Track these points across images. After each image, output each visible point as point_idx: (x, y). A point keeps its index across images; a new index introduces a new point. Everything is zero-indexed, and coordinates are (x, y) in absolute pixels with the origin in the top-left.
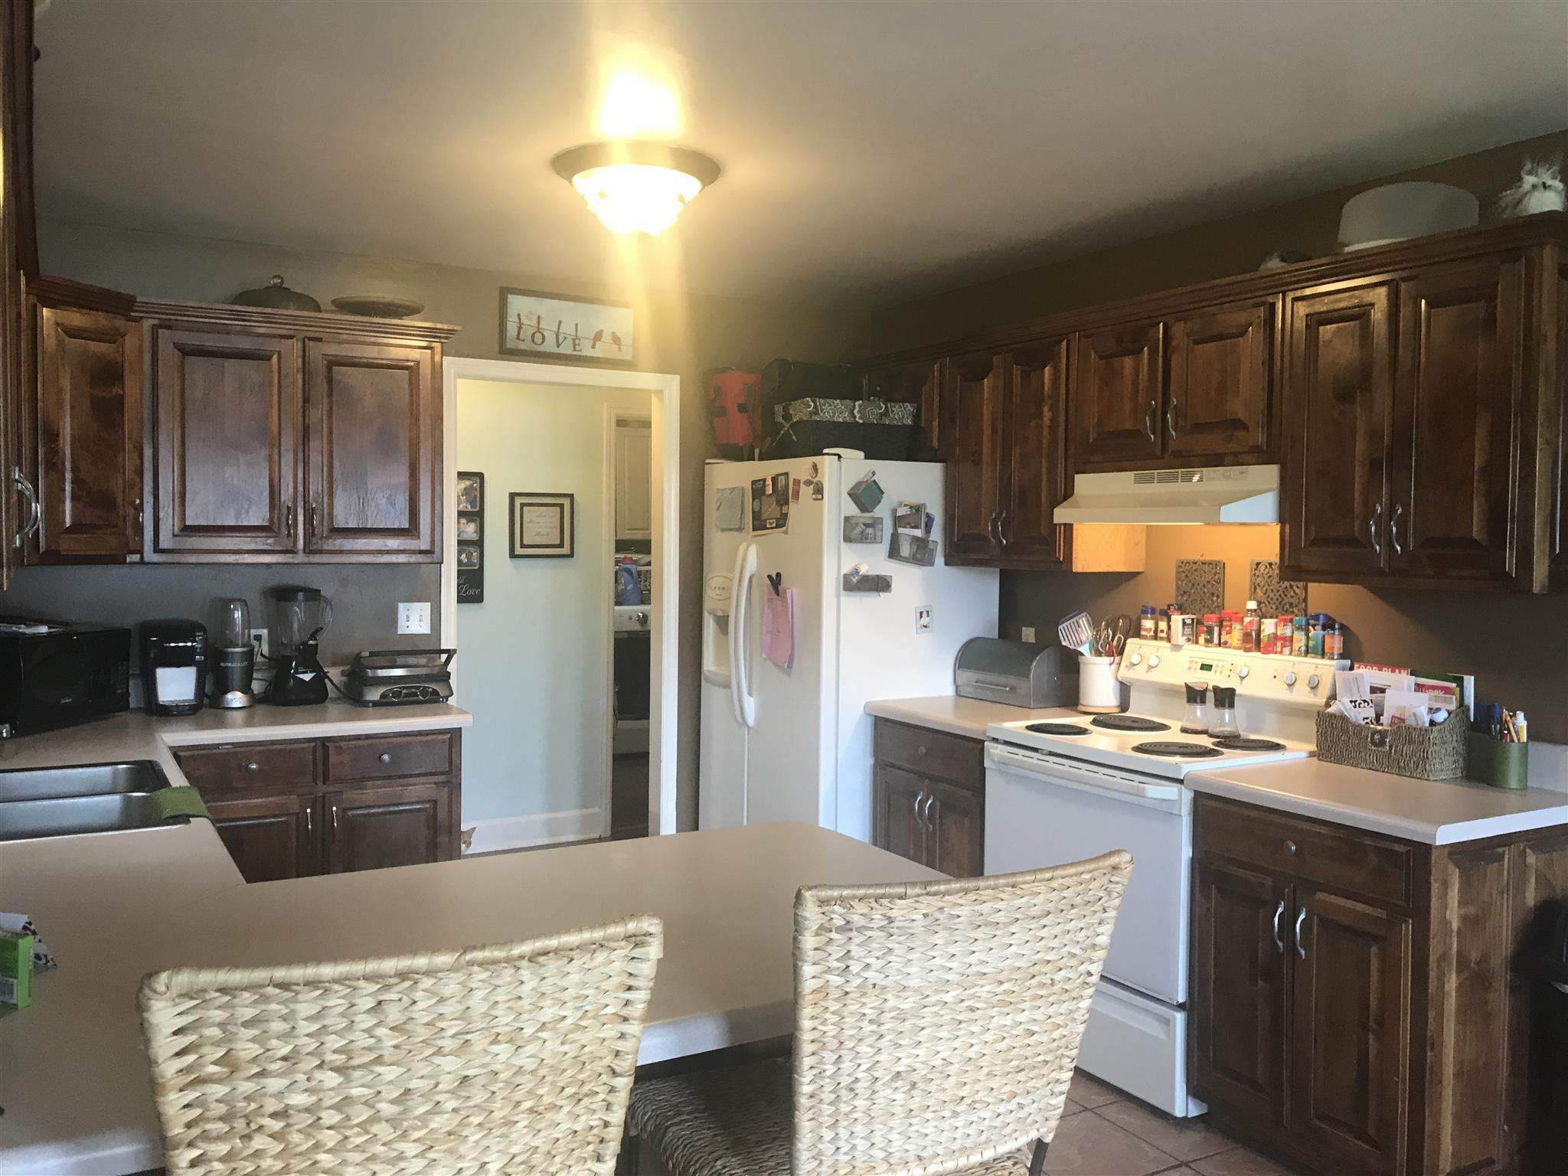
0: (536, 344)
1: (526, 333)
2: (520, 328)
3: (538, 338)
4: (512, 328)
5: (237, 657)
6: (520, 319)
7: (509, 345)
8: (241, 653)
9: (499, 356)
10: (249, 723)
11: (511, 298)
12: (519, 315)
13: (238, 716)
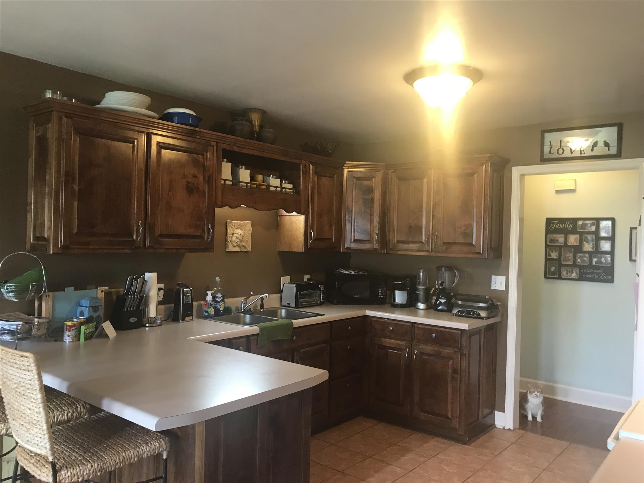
0: (559, 154)
1: (554, 150)
2: (551, 148)
3: (561, 151)
4: (547, 149)
5: (421, 290)
6: (551, 143)
7: (545, 157)
8: (423, 288)
9: (540, 162)
10: (426, 316)
11: (546, 135)
12: (550, 142)
13: (422, 312)
